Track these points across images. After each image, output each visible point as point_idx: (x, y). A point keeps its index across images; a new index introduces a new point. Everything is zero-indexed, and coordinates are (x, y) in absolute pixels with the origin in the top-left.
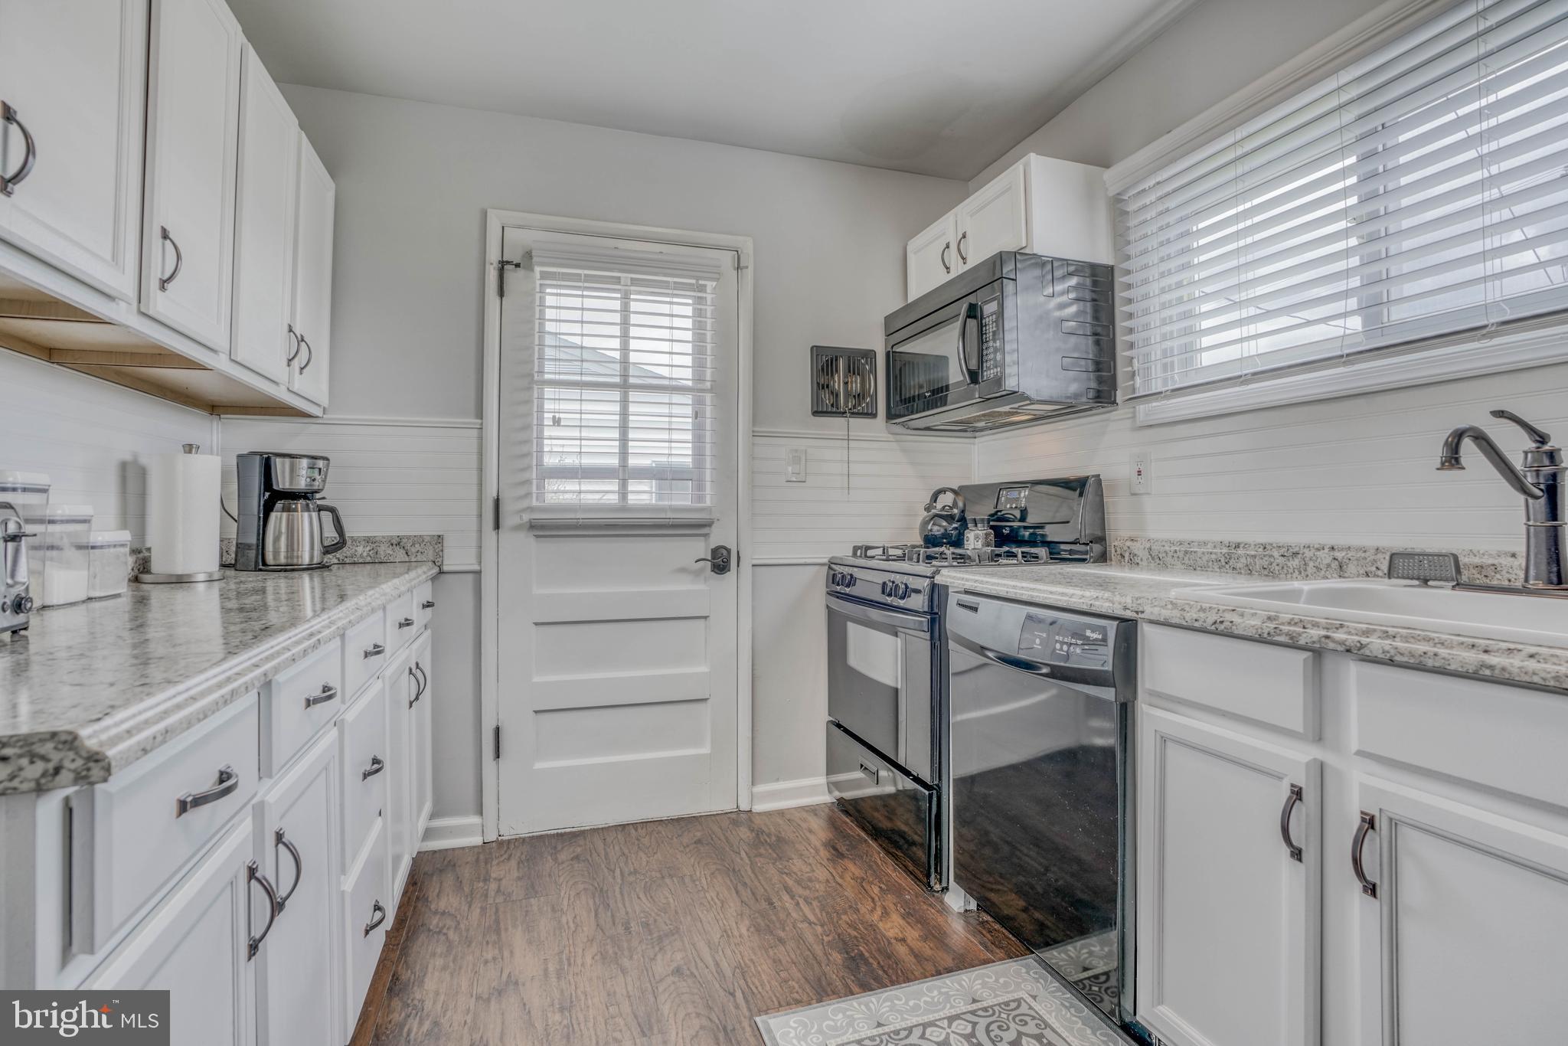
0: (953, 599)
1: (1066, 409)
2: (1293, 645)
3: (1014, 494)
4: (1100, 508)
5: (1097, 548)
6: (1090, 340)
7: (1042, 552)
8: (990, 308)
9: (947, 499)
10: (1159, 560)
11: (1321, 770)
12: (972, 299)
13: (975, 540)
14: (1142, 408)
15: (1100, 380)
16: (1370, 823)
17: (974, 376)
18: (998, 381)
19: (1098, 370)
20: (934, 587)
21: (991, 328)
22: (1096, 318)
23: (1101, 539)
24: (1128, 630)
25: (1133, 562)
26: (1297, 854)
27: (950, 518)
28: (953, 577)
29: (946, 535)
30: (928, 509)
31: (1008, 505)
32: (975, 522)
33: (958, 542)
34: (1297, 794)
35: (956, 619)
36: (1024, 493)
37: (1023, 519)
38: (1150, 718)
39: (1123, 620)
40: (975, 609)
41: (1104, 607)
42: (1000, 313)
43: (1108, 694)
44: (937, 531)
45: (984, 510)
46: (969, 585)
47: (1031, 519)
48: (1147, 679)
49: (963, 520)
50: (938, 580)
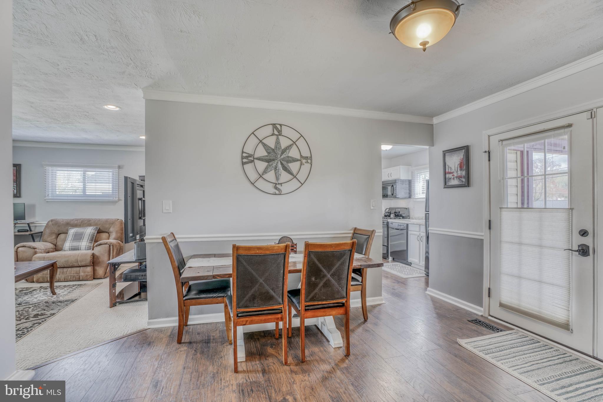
0: (390, 223)
1: (405, 198)
2: (418, 225)
3: (398, 209)
4: (409, 212)
5: (408, 217)
6: (408, 190)
7: (401, 217)
8: (395, 186)
9: (387, 210)
10: (416, 219)
11: (420, 234)
12: (392, 184)
13: (392, 216)
14: (414, 200)
15: (409, 195)
16: (422, 237)
17: (392, 194)
18: (396, 196)
19: (409, 194)
20: (387, 222)
21: (395, 189)
22: (409, 187)
23: (409, 216)
24: (407, 225)
25: (413, 219)
26: (418, 241)
27: (388, 213)
28: (389, 220)
29: (388, 215)
30: (385, 211)
31: (397, 210)
32: (392, 213)
33: (389, 216)
34: (418, 236)
35: (390, 225)
36: (399, 209)
37: (399, 213)
38: (409, 232)
39: (407, 224)
40: (392, 224)
41: (405, 223)
42: (396, 187)
43: (406, 231)
44: (387, 215)
45: (393, 211)
46: (392, 221)
47: (400, 213)
48: (409, 229)
49: (390, 213)
50: (388, 221)
